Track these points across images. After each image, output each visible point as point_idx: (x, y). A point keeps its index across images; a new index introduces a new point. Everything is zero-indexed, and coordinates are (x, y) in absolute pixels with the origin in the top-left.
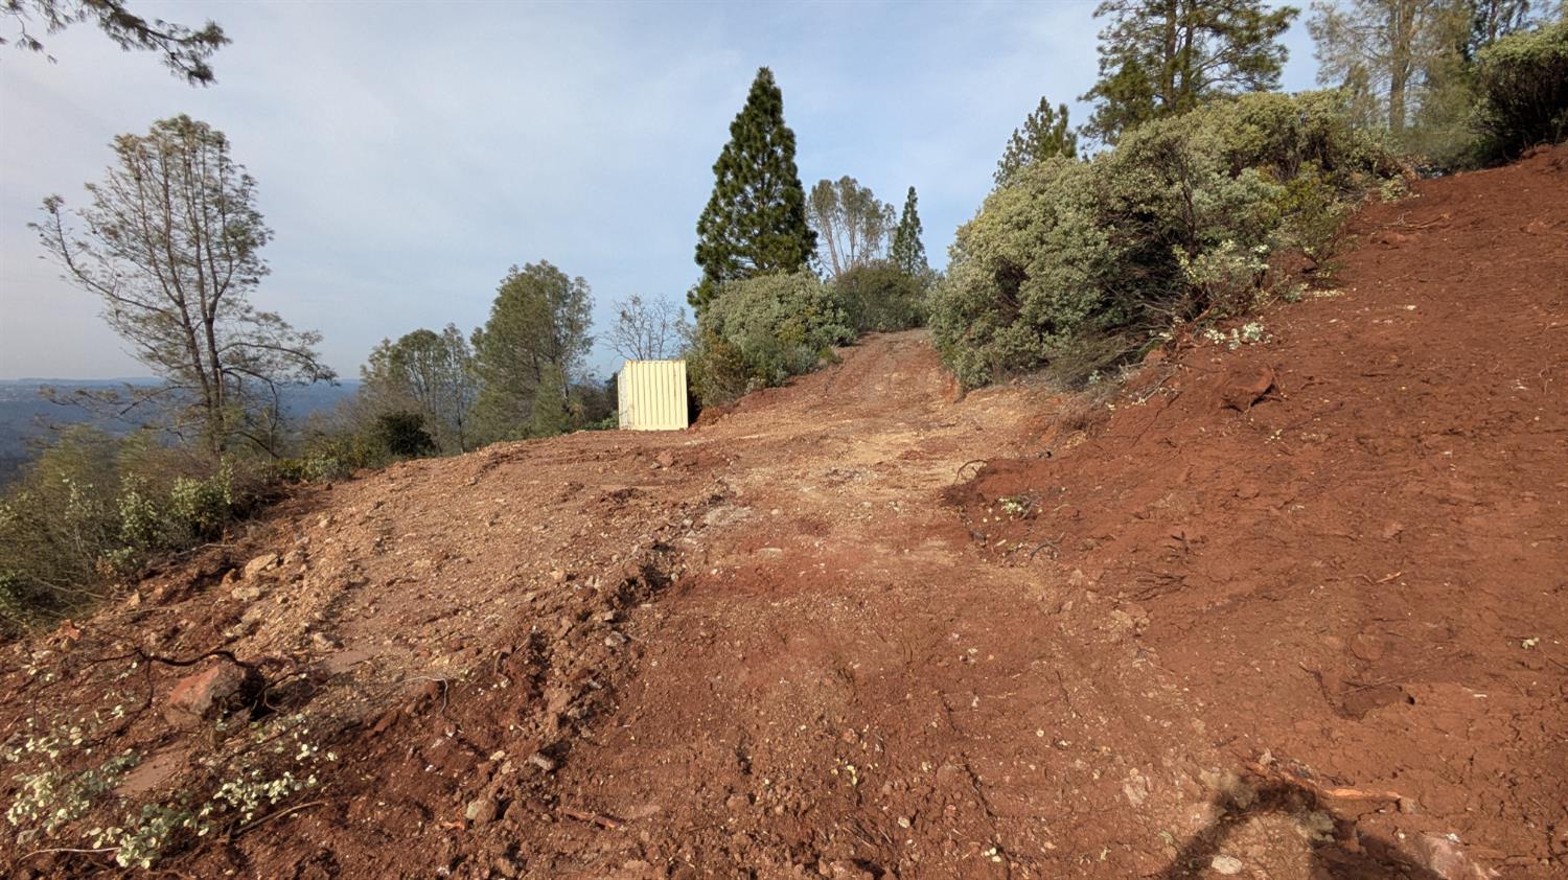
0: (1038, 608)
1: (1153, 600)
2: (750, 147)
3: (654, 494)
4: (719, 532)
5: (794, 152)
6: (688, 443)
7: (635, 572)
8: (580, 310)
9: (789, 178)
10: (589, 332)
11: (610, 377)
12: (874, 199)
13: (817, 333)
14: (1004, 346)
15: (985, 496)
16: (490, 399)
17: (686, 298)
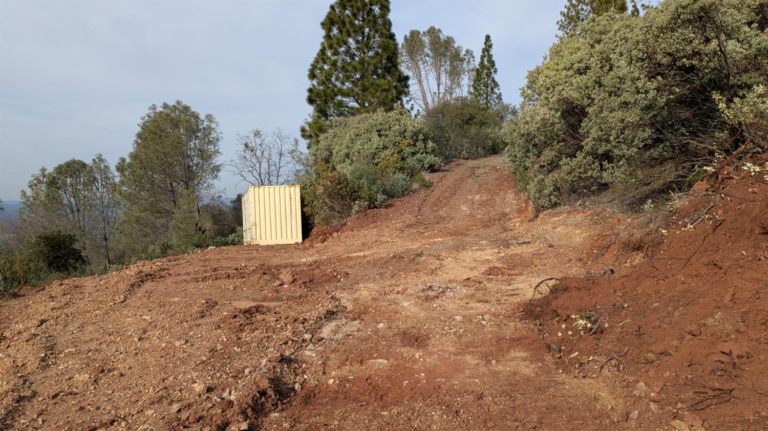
0: (609, 417)
1: (707, 410)
2: (352, 6)
3: (278, 309)
4: (334, 344)
5: (389, 10)
6: (304, 260)
7: (265, 384)
8: (210, 142)
9: (385, 31)
10: (217, 160)
11: (235, 197)
12: (456, 46)
13: (411, 161)
14: (570, 173)
15: (559, 311)
16: (132, 218)
17: (300, 133)
